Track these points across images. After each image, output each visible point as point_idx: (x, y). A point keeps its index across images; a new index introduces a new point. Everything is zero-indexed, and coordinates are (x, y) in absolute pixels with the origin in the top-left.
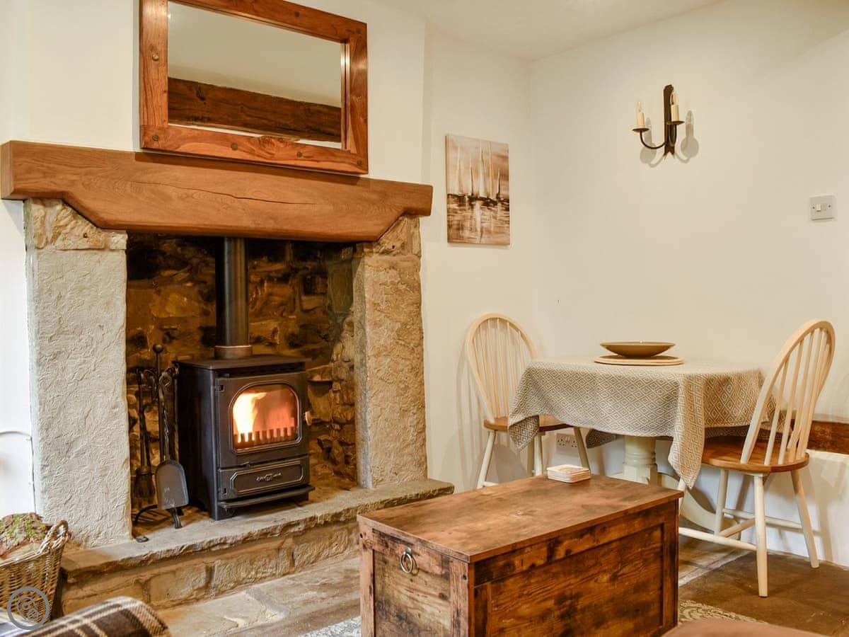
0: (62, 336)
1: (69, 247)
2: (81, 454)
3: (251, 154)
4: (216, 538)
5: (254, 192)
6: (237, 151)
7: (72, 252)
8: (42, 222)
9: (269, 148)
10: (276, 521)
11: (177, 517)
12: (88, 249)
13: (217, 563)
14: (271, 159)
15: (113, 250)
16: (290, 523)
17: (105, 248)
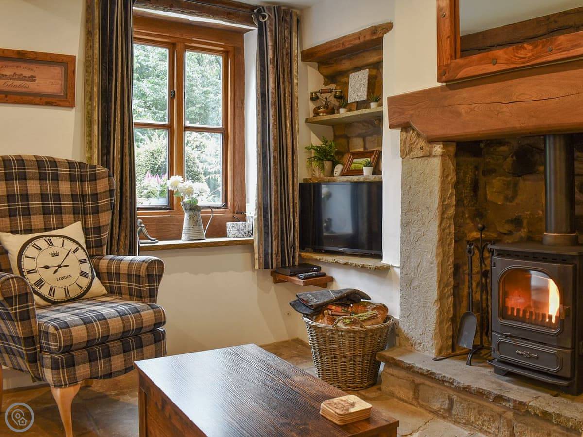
0: (410, 212)
1: (415, 157)
2: (415, 288)
3: (507, 64)
4: (450, 376)
5: (519, 96)
6: (496, 65)
7: (416, 159)
8: (405, 142)
9: (522, 53)
10: (500, 390)
11: (469, 356)
12: (423, 157)
13: (455, 397)
14: (523, 63)
15: (434, 156)
16: (502, 396)
17: (430, 156)
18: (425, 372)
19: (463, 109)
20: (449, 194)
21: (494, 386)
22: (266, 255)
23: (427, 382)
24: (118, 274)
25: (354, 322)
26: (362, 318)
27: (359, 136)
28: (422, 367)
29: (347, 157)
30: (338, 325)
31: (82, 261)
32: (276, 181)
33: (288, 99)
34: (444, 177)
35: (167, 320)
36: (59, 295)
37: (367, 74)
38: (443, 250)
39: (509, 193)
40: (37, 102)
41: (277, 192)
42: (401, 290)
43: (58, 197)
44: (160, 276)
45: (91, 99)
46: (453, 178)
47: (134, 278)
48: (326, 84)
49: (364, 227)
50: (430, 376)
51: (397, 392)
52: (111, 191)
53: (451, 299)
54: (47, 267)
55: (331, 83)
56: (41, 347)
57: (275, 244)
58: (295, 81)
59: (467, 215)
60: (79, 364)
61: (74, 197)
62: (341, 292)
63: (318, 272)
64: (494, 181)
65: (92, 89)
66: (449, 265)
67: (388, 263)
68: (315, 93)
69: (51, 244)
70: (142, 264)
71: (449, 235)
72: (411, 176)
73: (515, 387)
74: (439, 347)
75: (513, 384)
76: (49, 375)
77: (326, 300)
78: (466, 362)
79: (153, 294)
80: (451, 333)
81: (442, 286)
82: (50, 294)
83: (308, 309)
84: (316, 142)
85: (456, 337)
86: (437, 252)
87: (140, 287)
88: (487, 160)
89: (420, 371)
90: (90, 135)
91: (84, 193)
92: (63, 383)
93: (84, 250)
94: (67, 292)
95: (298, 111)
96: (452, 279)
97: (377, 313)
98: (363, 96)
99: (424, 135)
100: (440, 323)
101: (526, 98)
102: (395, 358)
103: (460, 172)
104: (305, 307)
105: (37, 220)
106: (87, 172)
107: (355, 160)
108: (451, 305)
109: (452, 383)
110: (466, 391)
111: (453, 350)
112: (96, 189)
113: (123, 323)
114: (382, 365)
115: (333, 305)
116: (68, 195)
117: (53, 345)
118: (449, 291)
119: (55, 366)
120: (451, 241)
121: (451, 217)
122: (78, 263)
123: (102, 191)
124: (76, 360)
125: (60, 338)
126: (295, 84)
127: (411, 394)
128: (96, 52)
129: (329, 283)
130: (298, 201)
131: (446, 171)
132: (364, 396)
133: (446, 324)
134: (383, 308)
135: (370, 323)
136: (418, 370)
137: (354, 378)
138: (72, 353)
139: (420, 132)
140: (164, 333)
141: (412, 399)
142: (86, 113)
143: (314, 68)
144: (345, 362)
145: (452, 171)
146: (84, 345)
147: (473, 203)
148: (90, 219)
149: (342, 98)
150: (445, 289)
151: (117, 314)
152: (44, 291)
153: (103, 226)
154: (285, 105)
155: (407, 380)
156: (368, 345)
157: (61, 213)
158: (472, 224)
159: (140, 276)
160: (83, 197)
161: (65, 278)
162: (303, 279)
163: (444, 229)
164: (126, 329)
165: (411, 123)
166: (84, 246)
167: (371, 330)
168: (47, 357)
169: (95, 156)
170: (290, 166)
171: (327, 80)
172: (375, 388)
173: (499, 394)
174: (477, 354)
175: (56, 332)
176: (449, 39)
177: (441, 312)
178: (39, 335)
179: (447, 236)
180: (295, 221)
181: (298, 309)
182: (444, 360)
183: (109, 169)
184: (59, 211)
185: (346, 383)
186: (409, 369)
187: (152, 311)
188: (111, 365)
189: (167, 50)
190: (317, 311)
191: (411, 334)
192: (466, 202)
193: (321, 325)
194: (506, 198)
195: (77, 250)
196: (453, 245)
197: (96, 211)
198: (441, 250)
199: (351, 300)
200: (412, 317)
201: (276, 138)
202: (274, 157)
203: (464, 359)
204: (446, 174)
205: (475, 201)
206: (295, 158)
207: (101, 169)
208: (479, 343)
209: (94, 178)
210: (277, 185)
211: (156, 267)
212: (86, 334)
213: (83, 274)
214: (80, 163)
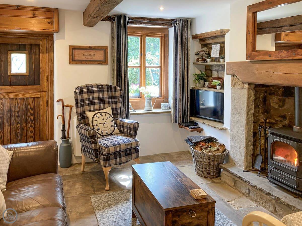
0: (235, 109)
1: (237, 87)
2: (236, 140)
3: (275, 57)
4: (249, 180)
5: (281, 71)
6: (271, 57)
7: (237, 89)
8: (233, 81)
9: (282, 54)
10: (270, 190)
11: (259, 172)
12: (240, 88)
13: (251, 189)
14: (282, 58)
15: (245, 89)
16: (270, 193)
17: (243, 88)
18: (238, 176)
19: (257, 72)
20: (251, 104)
21: (268, 188)
22: (176, 118)
23: (240, 180)
24: (123, 126)
25: (209, 152)
26: (213, 150)
27: (216, 70)
28: (237, 174)
29: (210, 79)
30: (203, 152)
31: (112, 121)
32: (180, 89)
33: (186, 56)
34: (249, 97)
35: (140, 145)
36: (104, 133)
37: (219, 46)
38: (248, 127)
39: (281, 104)
40: (96, 64)
41: (181, 93)
42: (230, 140)
43: (103, 98)
44: (138, 128)
45: (114, 62)
46: (253, 98)
47: (129, 128)
48: (202, 48)
49: (219, 104)
50: (240, 178)
51: (227, 182)
52: (121, 96)
53: (252, 147)
54: (101, 124)
55: (204, 47)
56: (100, 153)
57: (179, 114)
58: (189, 49)
59: (260, 112)
60: (111, 160)
61: (109, 98)
62: (205, 137)
63: (197, 126)
64: (274, 98)
65: (114, 58)
66: (251, 133)
67: (226, 127)
68: (197, 52)
69: (102, 115)
70: (132, 124)
71: (251, 121)
72: (235, 95)
73: (278, 190)
74: (246, 166)
75: (277, 188)
76: (102, 162)
77: (199, 140)
78: (257, 175)
79: (135, 134)
80: (251, 161)
81: (247, 141)
82: (101, 133)
83: (192, 143)
84: (198, 72)
85: (254, 163)
86: (245, 127)
87: (131, 132)
88: (271, 89)
89: (236, 176)
90: (113, 75)
91: (112, 96)
92: (106, 166)
93: (112, 117)
94: (107, 132)
95: (190, 61)
96: (252, 139)
97: (220, 148)
98: (217, 55)
99: (241, 80)
100: (246, 156)
101: (283, 72)
102: (227, 168)
103: (257, 94)
104: (190, 142)
105: (97, 106)
106: (113, 89)
107: (214, 81)
108: (252, 150)
109: (249, 183)
110: (255, 188)
111: (253, 168)
112: (116, 95)
113: (126, 146)
114: (222, 170)
115: (202, 142)
116: (107, 97)
117: (104, 153)
118: (251, 143)
119: (104, 160)
120: (252, 123)
121: (252, 113)
122: (110, 122)
123: (118, 96)
124: (111, 158)
125: (106, 151)
126: (189, 50)
127: (233, 184)
128: (115, 44)
129: (201, 131)
130: (189, 96)
131: (250, 95)
132: (214, 181)
133: (249, 157)
134: (223, 146)
135: (217, 152)
136: (235, 175)
137: (210, 173)
138: (109, 156)
139: (239, 78)
140: (139, 149)
141: (234, 186)
142: (112, 67)
143: (197, 41)
144: (206, 166)
145: (253, 95)
146: (113, 153)
147: (263, 107)
148: (114, 105)
149: (209, 54)
150: (249, 143)
151: (124, 143)
152: (100, 132)
153: (118, 108)
154: (184, 59)
155: (231, 178)
156: (215, 161)
157: (105, 104)
158: (263, 116)
159: (131, 128)
160: (112, 97)
161: (106, 127)
162: (191, 129)
163: (248, 119)
164: (127, 148)
165: (235, 74)
166: (112, 116)
167: (217, 155)
168: (102, 156)
169: (115, 82)
170: (186, 83)
171: (203, 46)
172: (219, 178)
173: (269, 192)
174: (263, 171)
175: (105, 149)
176: (251, 44)
177: (247, 152)
178: (99, 149)
179: (250, 121)
180: (188, 105)
181: (188, 143)
182: (248, 172)
183: (120, 88)
184: (104, 103)
185: (207, 175)
186: (232, 173)
187: (135, 141)
188: (121, 160)
189: (139, 37)
190: (195, 144)
191: (234, 159)
192: (260, 106)
193: (196, 151)
194: (279, 106)
195: (110, 117)
196: (253, 125)
197: (116, 103)
198: (247, 127)
199: (209, 141)
200: (235, 152)
201: (181, 72)
202: (180, 80)
203: (257, 173)
204: (250, 96)
205: (264, 106)
206: (188, 79)
207: (118, 88)
208: (264, 167)
209: (115, 91)
210: (181, 91)
211: (136, 125)
212: (114, 150)
213: (112, 126)
214: (110, 85)
